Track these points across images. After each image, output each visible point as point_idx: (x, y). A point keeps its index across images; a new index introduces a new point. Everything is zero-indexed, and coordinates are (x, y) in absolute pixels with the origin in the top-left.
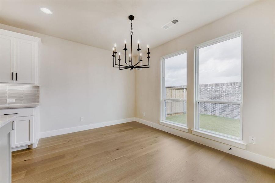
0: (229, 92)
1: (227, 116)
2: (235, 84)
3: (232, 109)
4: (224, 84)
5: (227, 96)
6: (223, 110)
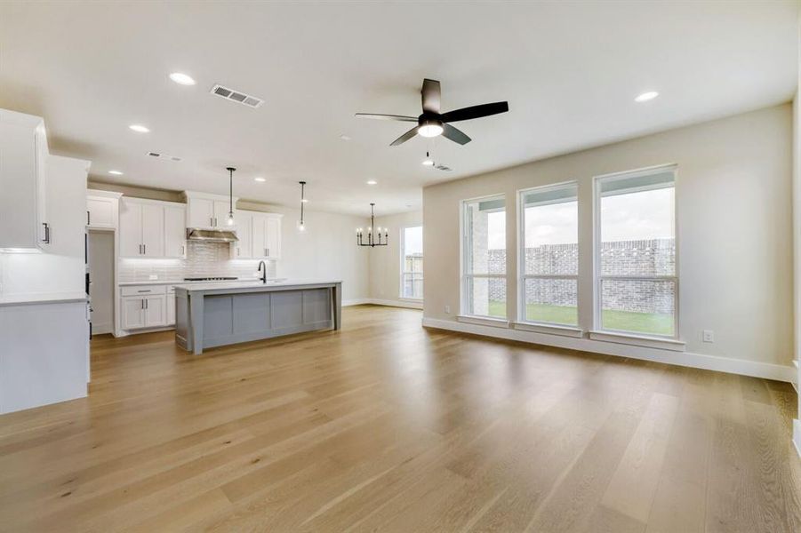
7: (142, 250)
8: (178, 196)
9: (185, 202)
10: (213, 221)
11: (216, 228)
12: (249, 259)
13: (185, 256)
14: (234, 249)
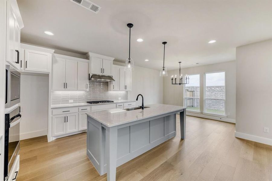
0: (217, 93)
1: (215, 108)
2: (220, 87)
3: (218, 104)
4: (213, 87)
5: (215, 95)
6: (212, 105)
7: (65, 86)
8: (85, 55)
9: (89, 59)
10: (102, 70)
11: (104, 74)
12: (118, 91)
13: (88, 90)
14: (111, 86)
